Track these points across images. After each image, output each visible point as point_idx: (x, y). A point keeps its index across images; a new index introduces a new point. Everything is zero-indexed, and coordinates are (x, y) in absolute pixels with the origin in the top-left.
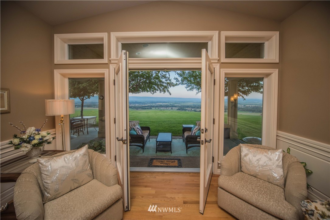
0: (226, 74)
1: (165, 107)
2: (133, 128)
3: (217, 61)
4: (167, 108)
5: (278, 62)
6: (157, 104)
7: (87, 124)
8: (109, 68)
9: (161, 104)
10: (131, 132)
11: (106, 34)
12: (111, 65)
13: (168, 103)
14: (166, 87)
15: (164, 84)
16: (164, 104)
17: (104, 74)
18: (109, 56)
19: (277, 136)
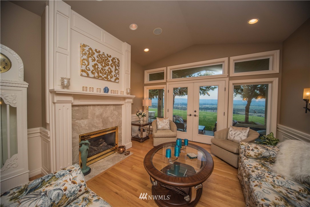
0: (233, 84)
1: (212, 110)
2: (178, 120)
3: (227, 76)
4: (214, 111)
5: (278, 72)
6: (204, 106)
7: (151, 116)
8: (166, 84)
9: (208, 106)
10: (176, 121)
11: (165, 68)
12: (167, 83)
13: (215, 105)
14: (205, 90)
15: (203, 88)
16: (211, 106)
17: (164, 88)
18: (167, 78)
19: (277, 128)
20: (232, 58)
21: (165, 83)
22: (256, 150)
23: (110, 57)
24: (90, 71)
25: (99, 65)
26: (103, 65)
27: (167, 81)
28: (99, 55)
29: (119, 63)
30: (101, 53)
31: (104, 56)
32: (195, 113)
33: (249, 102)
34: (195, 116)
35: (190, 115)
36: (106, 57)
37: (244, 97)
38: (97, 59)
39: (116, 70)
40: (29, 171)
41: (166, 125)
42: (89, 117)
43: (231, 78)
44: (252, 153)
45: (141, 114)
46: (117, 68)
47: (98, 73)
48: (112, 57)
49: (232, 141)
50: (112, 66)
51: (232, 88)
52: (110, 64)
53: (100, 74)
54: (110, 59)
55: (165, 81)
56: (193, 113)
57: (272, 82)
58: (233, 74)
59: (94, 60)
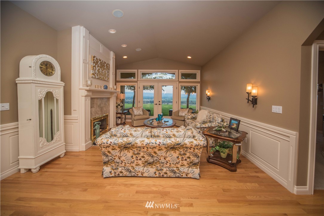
0: (181, 85)
3: (178, 81)
5: (200, 81)
11: (137, 70)
17: (135, 85)
18: (138, 78)
19: (200, 108)
20: (180, 71)
21: (136, 82)
22: (191, 115)
23: (105, 63)
24: (96, 74)
25: (100, 69)
26: (102, 69)
27: (138, 80)
28: (101, 62)
29: (109, 67)
30: (101, 61)
31: (102, 63)
32: (159, 103)
33: (189, 95)
34: (159, 104)
35: (156, 104)
36: (103, 63)
37: (186, 92)
38: (99, 65)
39: (108, 72)
40: (65, 143)
41: (141, 112)
42: (95, 107)
43: (180, 82)
44: (189, 117)
45: (120, 105)
46: (108, 70)
47: (100, 75)
48: (106, 63)
49: (181, 116)
50: (106, 70)
51: (180, 87)
52: (105, 68)
53: (101, 76)
54: (105, 65)
55: (137, 80)
56: (158, 103)
57: (197, 85)
58: (181, 80)
59: (98, 66)
